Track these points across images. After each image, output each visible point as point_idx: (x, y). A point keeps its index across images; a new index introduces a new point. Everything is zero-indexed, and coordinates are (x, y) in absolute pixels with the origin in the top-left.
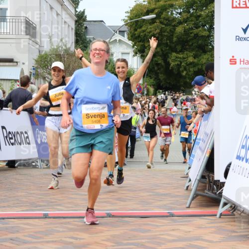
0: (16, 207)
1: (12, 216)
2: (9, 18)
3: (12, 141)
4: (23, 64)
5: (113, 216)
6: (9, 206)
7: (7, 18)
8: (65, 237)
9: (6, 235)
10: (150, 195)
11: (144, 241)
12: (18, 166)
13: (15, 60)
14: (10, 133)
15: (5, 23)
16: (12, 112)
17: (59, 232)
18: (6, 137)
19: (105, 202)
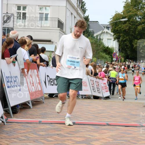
0: (57, 118)
1: (56, 123)
2: (49, 18)
3: (52, 83)
4: (56, 43)
5: (110, 125)
6: (53, 117)
7: (48, 18)
8: (86, 135)
9: (55, 132)
10: (129, 115)
11: (129, 139)
12: (55, 97)
13: (52, 41)
14: (51, 79)
15: (47, 21)
16: (52, 68)
17: (82, 132)
18: (49, 81)
19: (104, 117)
